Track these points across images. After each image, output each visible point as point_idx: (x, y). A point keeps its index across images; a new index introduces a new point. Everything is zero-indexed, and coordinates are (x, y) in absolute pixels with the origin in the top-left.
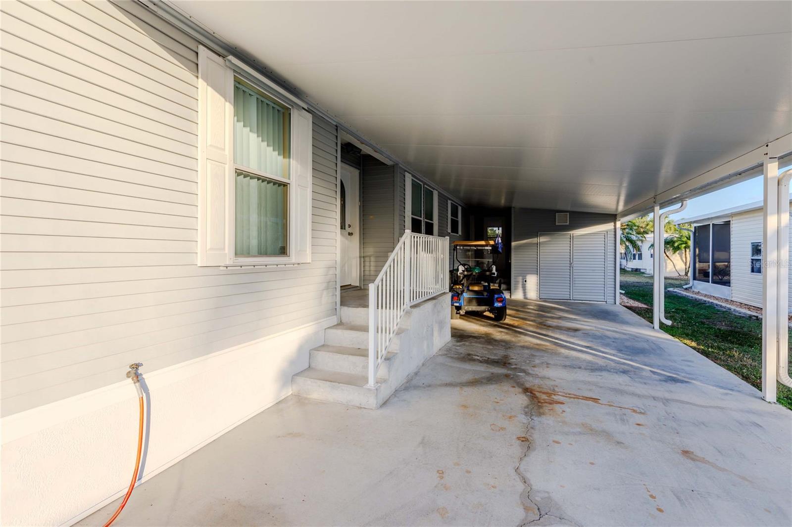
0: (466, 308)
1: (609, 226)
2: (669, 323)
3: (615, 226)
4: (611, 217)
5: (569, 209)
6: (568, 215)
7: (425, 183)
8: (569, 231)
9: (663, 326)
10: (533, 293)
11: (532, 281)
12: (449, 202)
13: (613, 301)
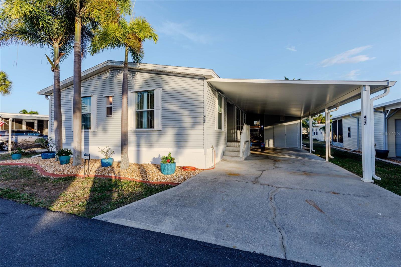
0: (252, 147)
1: (298, 121)
2: (314, 151)
3: (300, 121)
4: (299, 118)
5: (284, 115)
6: (284, 117)
7: (239, 108)
8: (285, 123)
9: (312, 152)
10: (271, 146)
11: (271, 142)
12: (243, 113)
13: (300, 147)
